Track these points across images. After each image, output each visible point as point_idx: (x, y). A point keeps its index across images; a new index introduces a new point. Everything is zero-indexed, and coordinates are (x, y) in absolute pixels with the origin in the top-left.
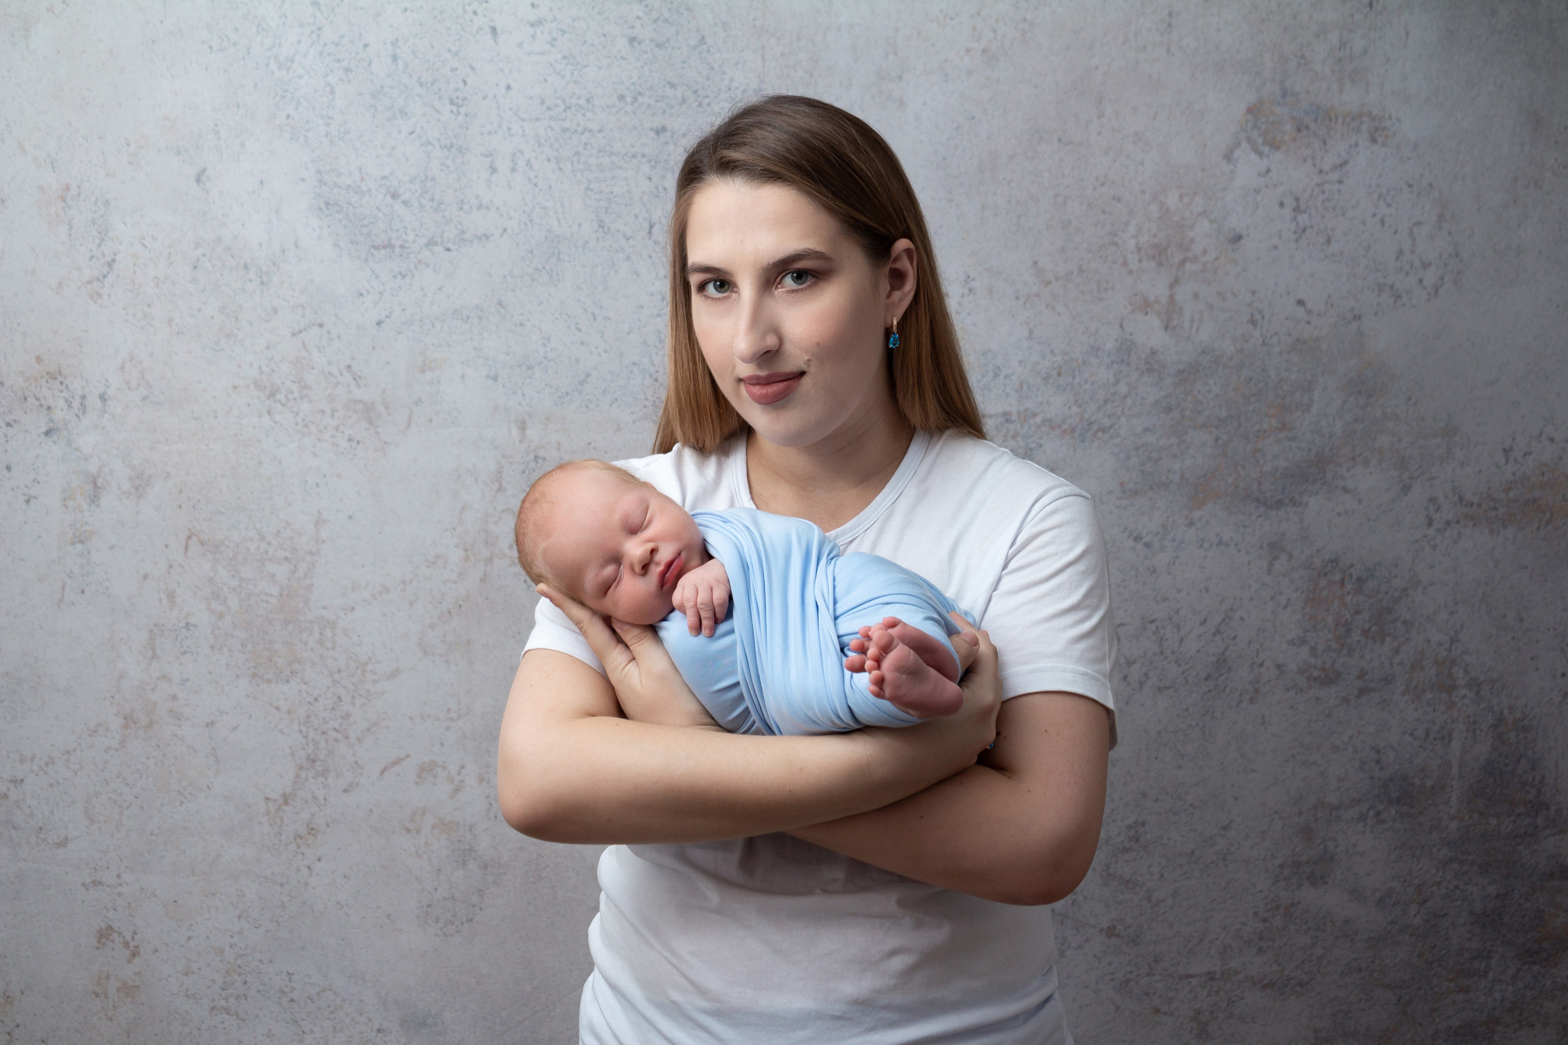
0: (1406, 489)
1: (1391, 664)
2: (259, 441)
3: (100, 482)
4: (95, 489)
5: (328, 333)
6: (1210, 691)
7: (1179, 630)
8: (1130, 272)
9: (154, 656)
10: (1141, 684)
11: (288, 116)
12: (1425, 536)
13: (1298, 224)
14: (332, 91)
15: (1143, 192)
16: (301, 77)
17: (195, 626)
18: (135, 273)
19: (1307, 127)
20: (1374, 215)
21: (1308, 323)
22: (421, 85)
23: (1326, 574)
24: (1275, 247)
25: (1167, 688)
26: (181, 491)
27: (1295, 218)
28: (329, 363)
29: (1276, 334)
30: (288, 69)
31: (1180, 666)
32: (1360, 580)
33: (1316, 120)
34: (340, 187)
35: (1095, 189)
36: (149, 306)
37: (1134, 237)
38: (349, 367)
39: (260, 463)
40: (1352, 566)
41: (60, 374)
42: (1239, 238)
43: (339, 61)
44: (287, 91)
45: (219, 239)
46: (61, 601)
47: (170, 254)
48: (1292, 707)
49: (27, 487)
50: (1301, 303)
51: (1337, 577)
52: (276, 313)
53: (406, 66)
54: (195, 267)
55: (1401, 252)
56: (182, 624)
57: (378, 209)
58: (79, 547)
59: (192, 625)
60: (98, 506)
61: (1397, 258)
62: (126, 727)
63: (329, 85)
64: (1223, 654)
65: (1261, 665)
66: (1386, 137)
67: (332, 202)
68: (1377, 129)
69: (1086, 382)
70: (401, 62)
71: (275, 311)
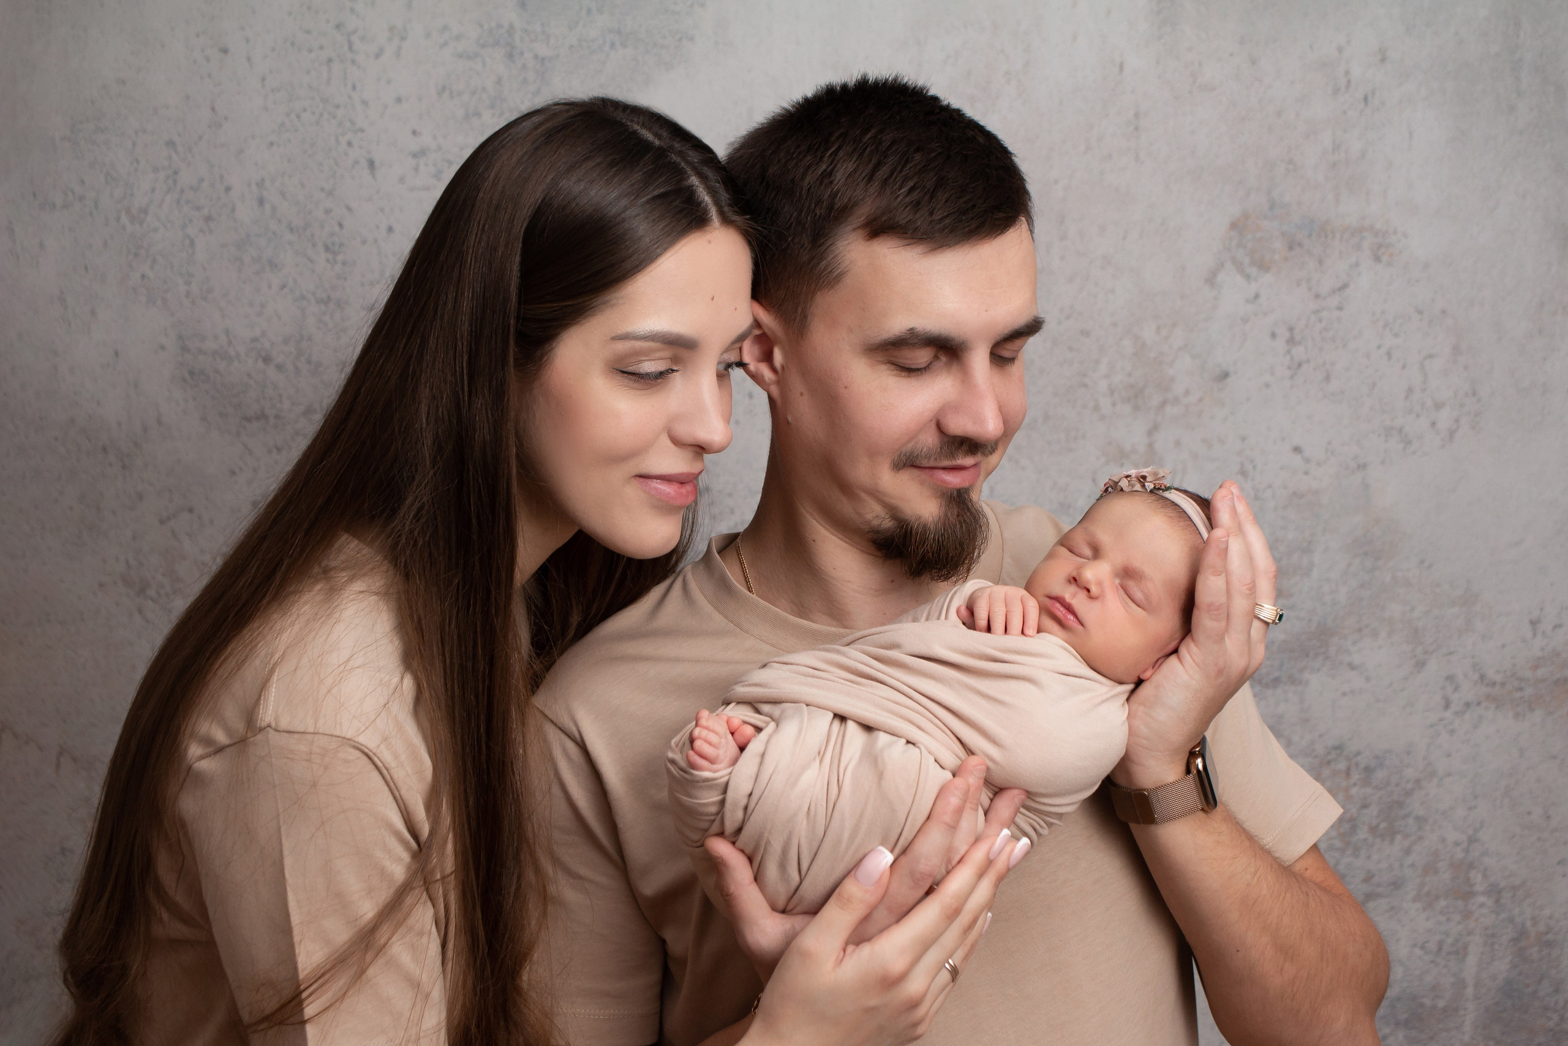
0: (1421, 665)
1: (1401, 866)
11: (143, 276)
12: (1441, 720)
13: (1292, 358)
14: (192, 244)
15: (1115, 325)
16: (156, 230)
19: (1300, 245)
20: (1379, 347)
21: (1306, 473)
22: (292, 230)
23: (1329, 762)
24: (1267, 385)
27: (1289, 352)
29: (1270, 486)
30: (141, 223)
32: (1368, 770)
33: (1310, 235)
34: (205, 353)
35: (1059, 323)
37: (1107, 376)
40: (1358, 753)
42: (1225, 375)
43: (198, 209)
44: (140, 247)
45: (73, 420)
50: (1297, 450)
51: (1342, 766)
52: (141, 500)
53: (274, 209)
55: (1410, 390)
57: (249, 375)
61: (1407, 397)
63: (188, 237)
66: (1391, 255)
68: (1380, 246)
70: (267, 206)
71: (140, 496)
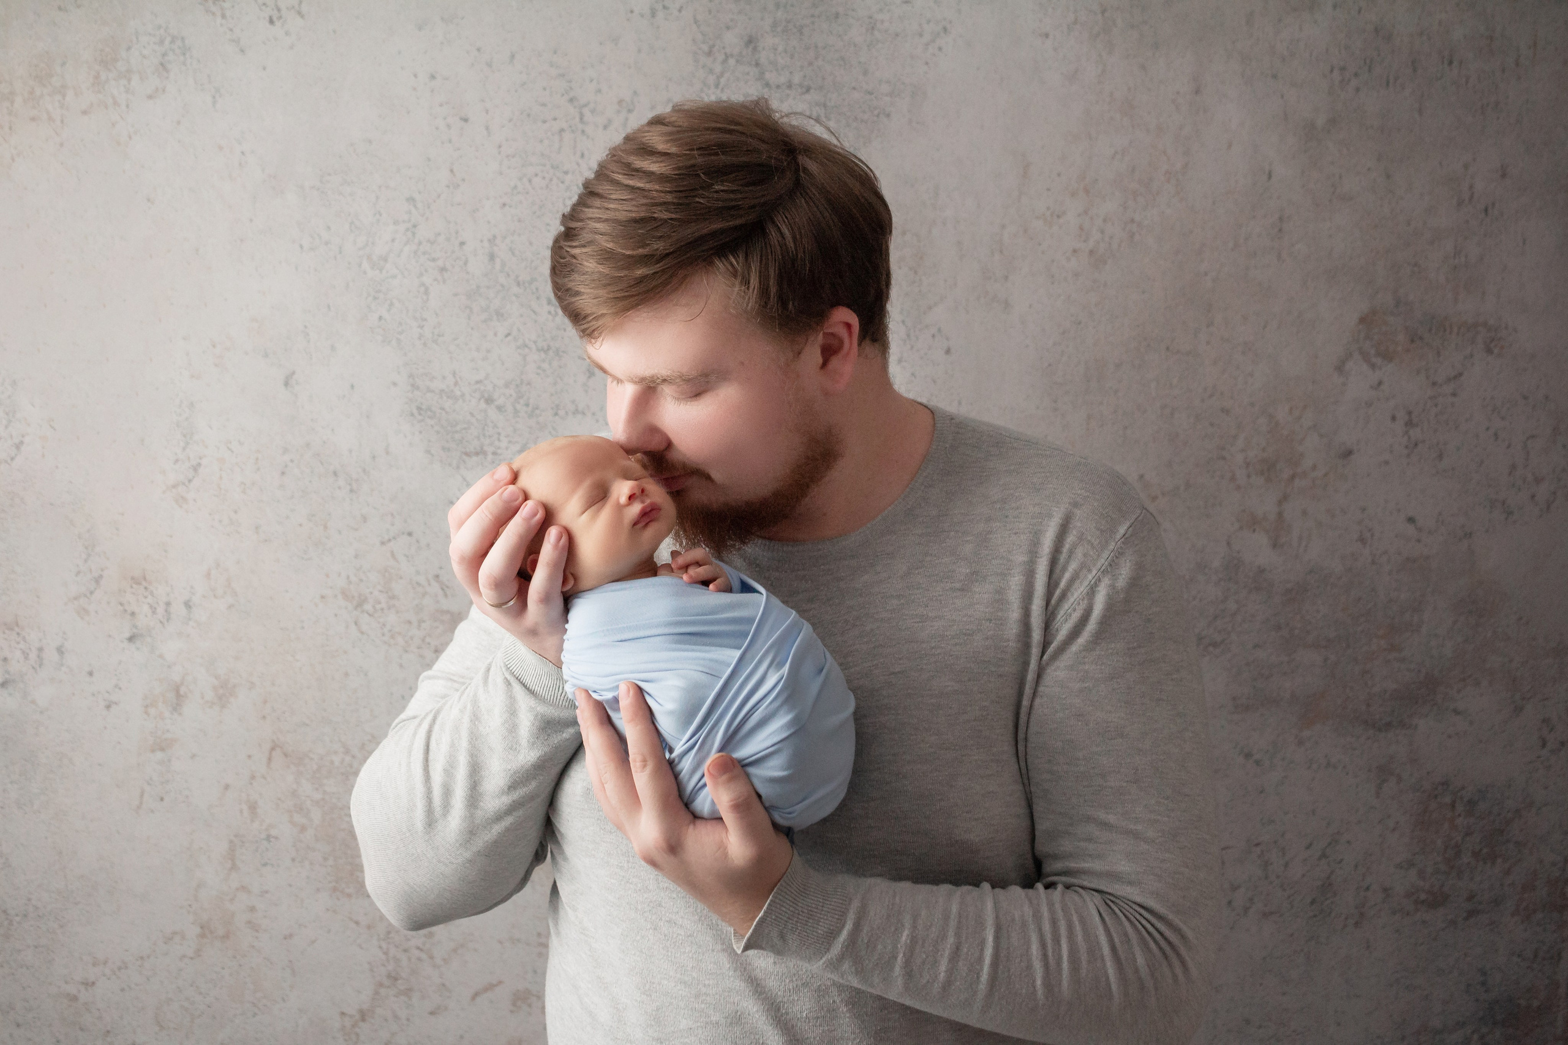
0: (1518, 710)
1: (1502, 885)
2: (345, 652)
3: (183, 690)
4: (178, 697)
5: (418, 541)
6: (1315, 916)
7: (1284, 854)
8: (1238, 488)
9: (234, 867)
10: (1246, 910)
11: (380, 318)
12: (1539, 757)
13: (1409, 438)
14: (427, 292)
15: (1252, 404)
16: (394, 277)
17: (276, 838)
18: (221, 478)
19: (1421, 338)
20: (1488, 429)
21: (1419, 541)
22: (518, 284)
23: (1436, 797)
24: (1387, 463)
25: (1271, 913)
26: (265, 702)
27: (1407, 432)
28: (418, 573)
29: (1386, 552)
30: (381, 271)
31: (1284, 890)
32: (1471, 803)
33: (1430, 330)
34: (433, 391)
35: (1203, 401)
36: (236, 512)
37: (1243, 450)
38: (437, 576)
39: (347, 674)
40: (1463, 788)
41: (145, 579)
42: (1350, 453)
43: (434, 260)
44: (379, 291)
45: (308, 445)
46: (139, 807)
47: (257, 459)
48: (1397, 931)
49: (108, 692)
50: (1411, 520)
51: (1448, 799)
52: (365, 522)
53: (503, 264)
54: (283, 473)
55: (1513, 467)
56: (263, 836)
57: (472, 414)
58: (159, 755)
59: (273, 837)
60: (180, 714)
61: (1510, 474)
62: (202, 936)
63: (423, 284)
64: (1329, 878)
65: (1368, 889)
66: (1502, 348)
67: (424, 407)
68: (1493, 340)
69: (1194, 599)
70: (498, 261)
71: (365, 519)
